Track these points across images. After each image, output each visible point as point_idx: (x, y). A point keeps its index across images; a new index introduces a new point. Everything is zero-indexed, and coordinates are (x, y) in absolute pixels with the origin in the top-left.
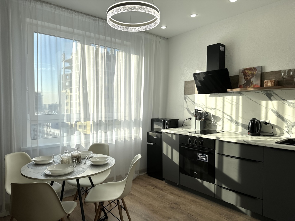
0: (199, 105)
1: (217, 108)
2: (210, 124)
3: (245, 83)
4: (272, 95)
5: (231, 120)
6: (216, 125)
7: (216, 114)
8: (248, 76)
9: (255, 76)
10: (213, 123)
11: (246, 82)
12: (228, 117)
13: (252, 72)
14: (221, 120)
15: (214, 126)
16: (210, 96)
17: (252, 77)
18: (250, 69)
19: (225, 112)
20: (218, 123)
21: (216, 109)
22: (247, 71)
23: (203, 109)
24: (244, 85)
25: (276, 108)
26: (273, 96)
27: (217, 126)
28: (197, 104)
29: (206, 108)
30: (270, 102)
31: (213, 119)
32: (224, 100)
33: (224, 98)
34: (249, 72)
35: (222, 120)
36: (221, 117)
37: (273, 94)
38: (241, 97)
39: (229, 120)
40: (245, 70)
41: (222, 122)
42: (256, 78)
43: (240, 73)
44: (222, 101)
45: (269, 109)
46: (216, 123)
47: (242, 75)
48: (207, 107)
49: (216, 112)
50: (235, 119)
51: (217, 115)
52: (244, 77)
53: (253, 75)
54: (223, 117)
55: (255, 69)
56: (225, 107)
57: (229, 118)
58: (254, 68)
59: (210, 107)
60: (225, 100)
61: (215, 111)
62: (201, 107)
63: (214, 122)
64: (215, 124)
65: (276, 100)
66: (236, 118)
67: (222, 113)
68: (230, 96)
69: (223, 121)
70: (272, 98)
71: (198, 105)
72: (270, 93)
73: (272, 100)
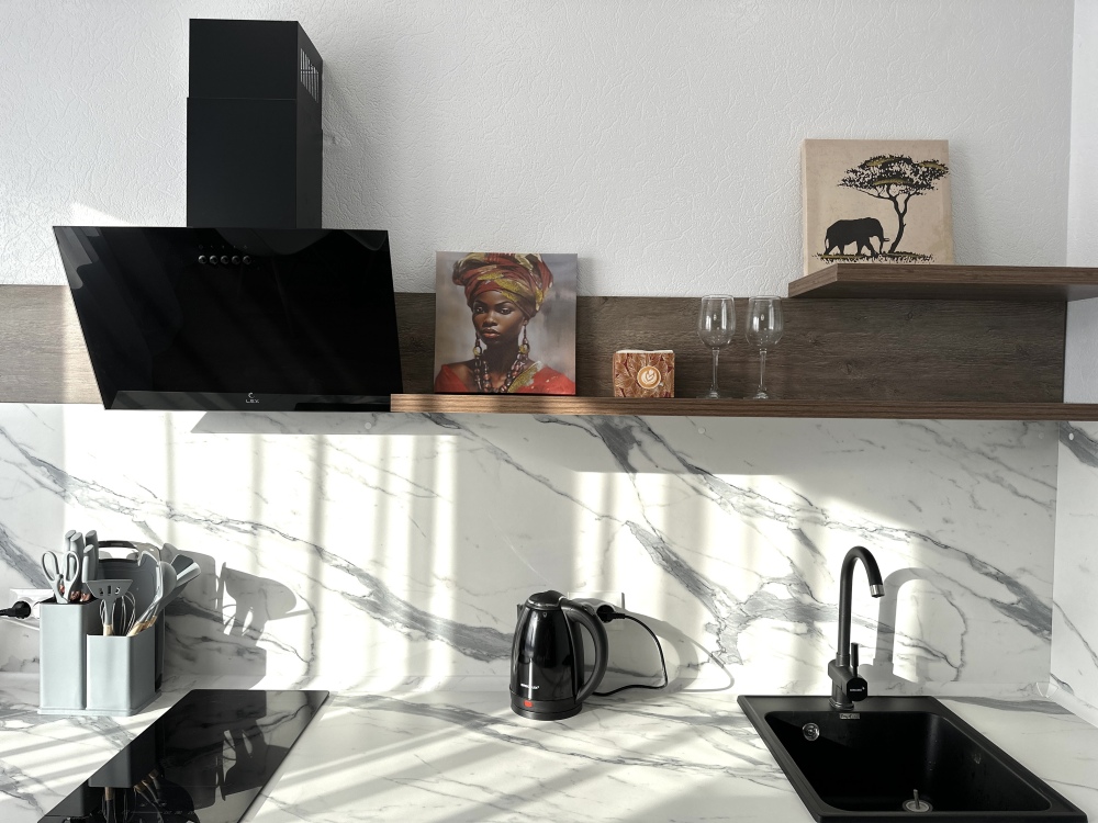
0: (103, 493)
1: (264, 521)
2: (205, 639)
3: (482, 356)
4: (633, 440)
5: (377, 604)
6: (259, 644)
7: (256, 562)
8: (499, 308)
9: (540, 316)
10: (227, 631)
11: (484, 347)
12: (355, 578)
13: (522, 284)
14: (294, 603)
15: (240, 652)
16: (199, 428)
17: (528, 316)
18: (507, 263)
19: (328, 544)
20: (271, 628)
21: (256, 526)
22: (488, 275)
23: (144, 526)
24: (469, 364)
25: (657, 520)
26: (639, 444)
27: (261, 654)
28: (86, 485)
29: (171, 516)
30: (622, 478)
31: (228, 599)
32: (319, 463)
33: (320, 447)
34: (505, 283)
35: (301, 605)
36: (298, 585)
37: (638, 434)
38: (446, 443)
39: (361, 601)
40: (473, 264)
41: (303, 619)
42: (547, 324)
43: (440, 277)
44: (308, 467)
45: (617, 525)
46: (256, 630)
47: (455, 299)
48: (179, 508)
49: (254, 550)
50: (404, 596)
51: (262, 574)
52: (469, 312)
53: (527, 306)
54: (315, 581)
55: (539, 267)
56: (330, 510)
57: (363, 590)
58: (531, 257)
59: (203, 514)
60: (332, 458)
61: (247, 538)
62: (121, 510)
63: (238, 624)
64: (248, 643)
65: (656, 468)
66: (413, 590)
67: (304, 558)
68: (368, 432)
69: (314, 611)
70: (634, 455)
71: (93, 494)
72: (622, 426)
73: (633, 470)
